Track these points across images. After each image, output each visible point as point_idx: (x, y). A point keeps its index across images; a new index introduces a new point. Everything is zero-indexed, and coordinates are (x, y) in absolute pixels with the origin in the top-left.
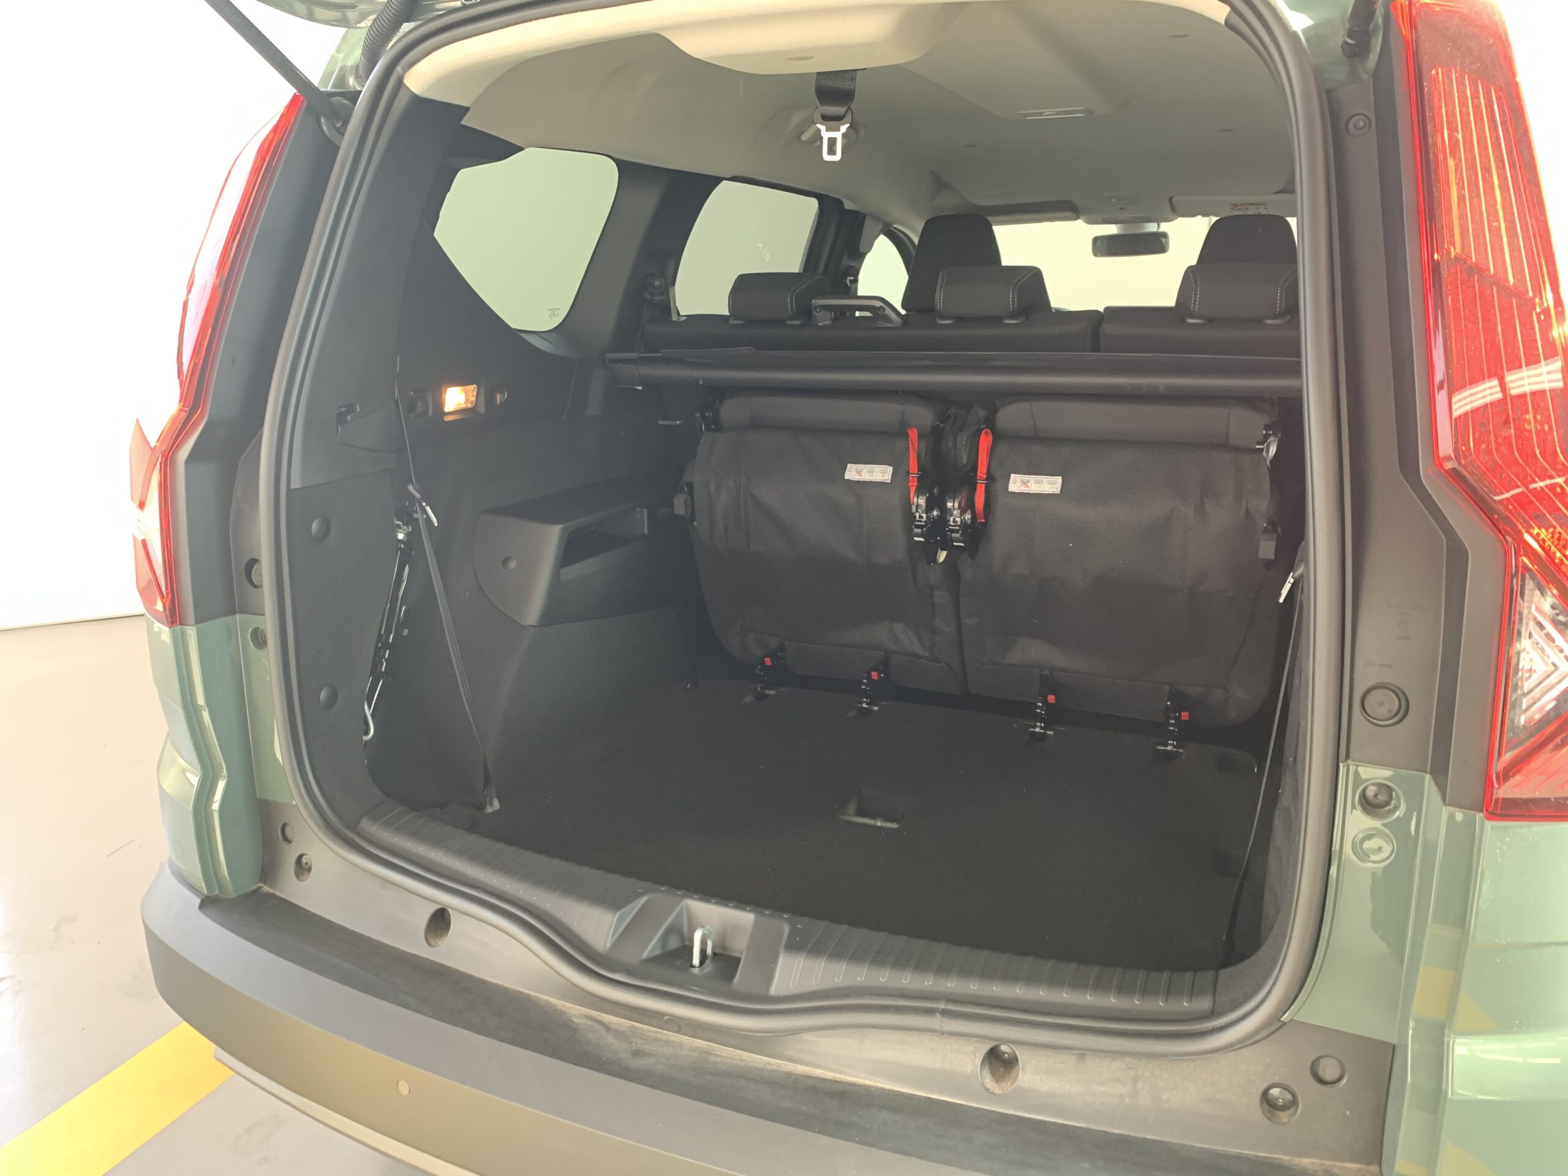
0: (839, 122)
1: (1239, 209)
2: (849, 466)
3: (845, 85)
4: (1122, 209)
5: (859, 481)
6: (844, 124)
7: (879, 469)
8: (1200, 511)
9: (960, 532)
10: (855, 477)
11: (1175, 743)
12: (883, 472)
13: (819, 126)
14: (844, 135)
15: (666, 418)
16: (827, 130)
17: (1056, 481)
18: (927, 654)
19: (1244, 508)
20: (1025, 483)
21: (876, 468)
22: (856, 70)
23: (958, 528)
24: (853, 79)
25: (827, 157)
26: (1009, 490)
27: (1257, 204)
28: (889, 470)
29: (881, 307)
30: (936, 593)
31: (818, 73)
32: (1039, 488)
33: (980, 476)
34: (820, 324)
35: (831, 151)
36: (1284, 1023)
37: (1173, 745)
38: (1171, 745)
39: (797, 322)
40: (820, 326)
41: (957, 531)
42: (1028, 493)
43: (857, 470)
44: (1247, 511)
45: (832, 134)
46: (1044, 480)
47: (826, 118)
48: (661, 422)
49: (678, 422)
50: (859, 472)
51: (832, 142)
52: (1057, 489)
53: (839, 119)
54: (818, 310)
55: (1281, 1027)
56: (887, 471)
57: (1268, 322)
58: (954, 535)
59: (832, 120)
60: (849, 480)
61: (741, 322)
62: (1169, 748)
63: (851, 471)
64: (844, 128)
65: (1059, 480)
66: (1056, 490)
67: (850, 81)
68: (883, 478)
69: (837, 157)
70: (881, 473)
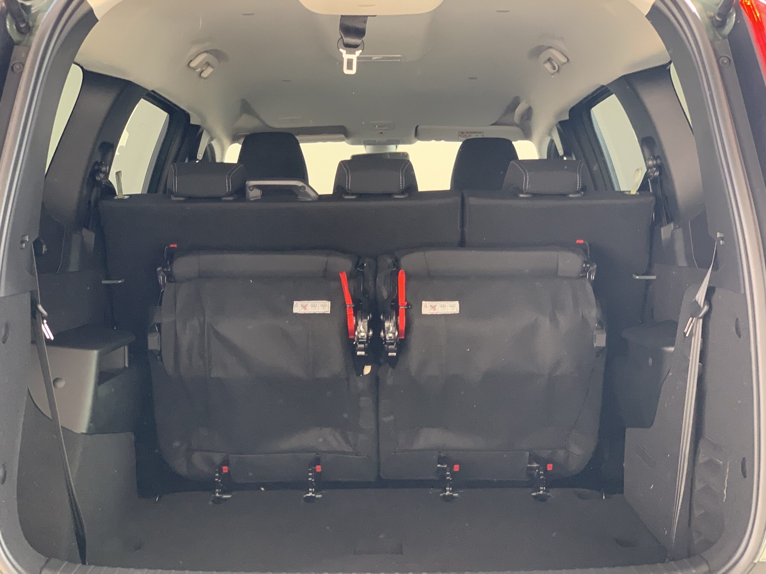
0: (355, 49)
1: (465, 136)
2: (295, 303)
3: (359, 25)
4: (381, 133)
5: (305, 314)
6: (358, 50)
7: (320, 304)
8: (554, 319)
9: (395, 344)
10: (302, 311)
11: (544, 488)
12: (324, 306)
13: (341, 50)
14: (358, 58)
15: (107, 278)
16: (347, 53)
17: (455, 305)
18: (351, 450)
19: (581, 314)
20: (434, 308)
21: (318, 303)
22: (367, 16)
23: (393, 341)
24: (365, 22)
25: (346, 71)
26: (423, 313)
27: (477, 133)
28: (327, 304)
29: (302, 186)
30: (362, 399)
31: (342, 16)
32: (443, 310)
33: (402, 304)
34: (251, 200)
35: (350, 67)
36: (755, 564)
37: (543, 490)
38: (542, 490)
39: (231, 198)
40: (252, 201)
41: (392, 344)
42: (436, 315)
43: (302, 305)
44: (583, 317)
45: (350, 56)
46: (446, 304)
47: (347, 46)
48: (104, 282)
49: (120, 282)
50: (304, 307)
51: (350, 62)
52: (457, 309)
53: (356, 46)
54: (251, 189)
55: (754, 566)
56: (326, 305)
57: (571, 196)
58: (390, 347)
59: (351, 47)
60: (297, 313)
61: (182, 199)
62: (541, 492)
63: (297, 307)
64: (358, 53)
65: (457, 303)
66: (456, 311)
67: (363, 22)
68: (324, 311)
69: (353, 72)
70: (321, 306)
